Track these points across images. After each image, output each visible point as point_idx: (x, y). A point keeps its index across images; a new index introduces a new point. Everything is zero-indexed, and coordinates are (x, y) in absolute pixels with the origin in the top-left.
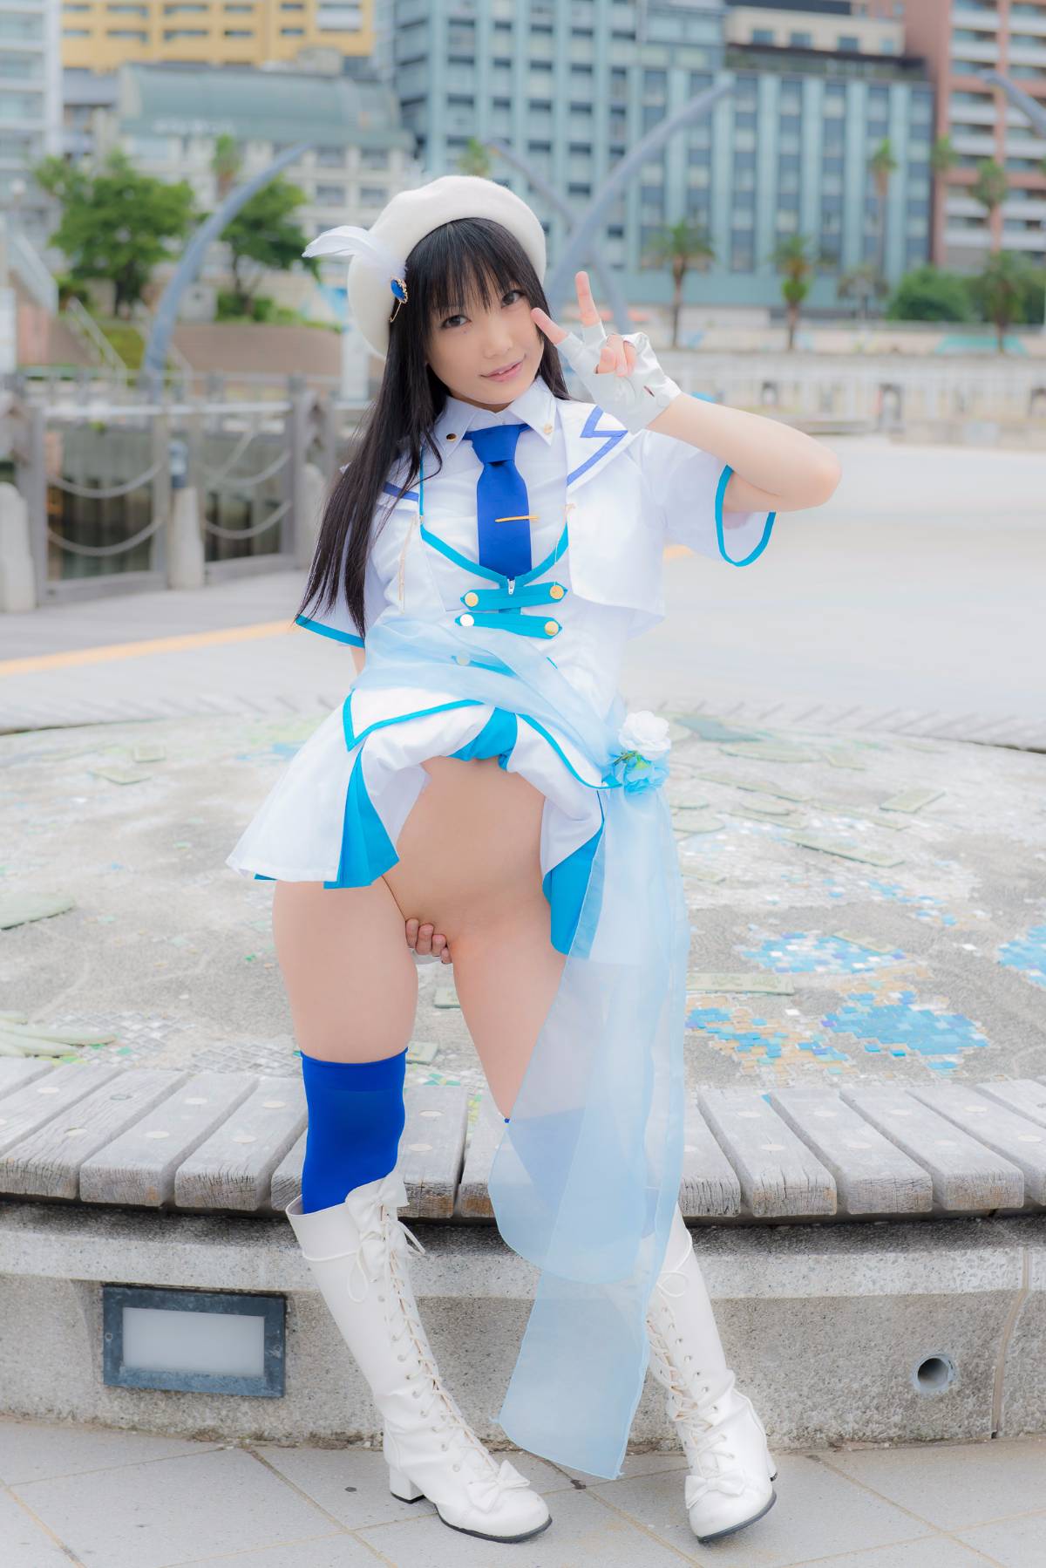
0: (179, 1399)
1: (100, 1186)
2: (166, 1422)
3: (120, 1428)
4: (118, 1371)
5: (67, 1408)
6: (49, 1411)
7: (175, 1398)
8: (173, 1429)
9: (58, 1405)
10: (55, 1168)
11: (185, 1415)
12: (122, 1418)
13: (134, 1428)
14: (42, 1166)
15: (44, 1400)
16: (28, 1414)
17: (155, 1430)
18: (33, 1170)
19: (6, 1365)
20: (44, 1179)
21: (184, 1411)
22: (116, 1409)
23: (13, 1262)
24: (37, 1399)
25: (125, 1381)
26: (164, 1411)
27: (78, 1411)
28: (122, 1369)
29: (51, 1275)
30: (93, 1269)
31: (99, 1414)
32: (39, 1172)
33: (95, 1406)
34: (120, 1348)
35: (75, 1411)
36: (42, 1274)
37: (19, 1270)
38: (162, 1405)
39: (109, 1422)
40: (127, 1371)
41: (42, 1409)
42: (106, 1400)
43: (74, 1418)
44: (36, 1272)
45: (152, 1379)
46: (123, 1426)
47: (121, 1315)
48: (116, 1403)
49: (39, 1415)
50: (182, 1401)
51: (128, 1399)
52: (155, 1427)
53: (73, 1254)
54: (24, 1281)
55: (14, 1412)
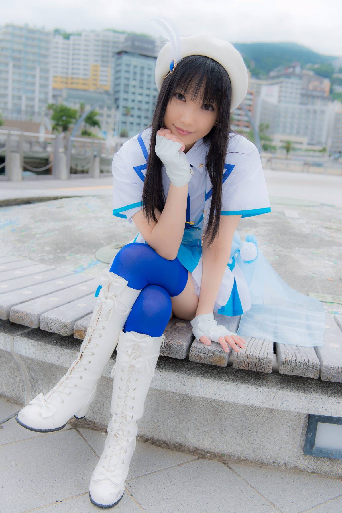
0: (336, 461)
1: (333, 374)
2: (329, 470)
3: (307, 472)
4: (312, 449)
5: (283, 462)
6: (275, 462)
7: (334, 461)
8: (332, 474)
9: (279, 460)
10: (310, 365)
11: (338, 468)
12: (308, 468)
13: (313, 472)
14: (303, 363)
15: (272, 457)
16: (264, 463)
17: (323, 473)
18: (299, 365)
19: (257, 442)
20: (304, 369)
21: (337, 466)
22: (306, 463)
23: (280, 404)
24: (269, 457)
25: (315, 454)
26: (328, 466)
27: (288, 463)
28: (314, 448)
29: (298, 411)
30: (320, 410)
31: (298, 465)
32: (302, 366)
33: (296, 462)
34: (314, 439)
35: (286, 463)
36: (294, 411)
37: (282, 408)
38: (328, 463)
39: (302, 469)
40: (316, 449)
41: (271, 461)
42: (302, 460)
43: (285, 466)
44: (291, 409)
45: (327, 453)
46: (309, 471)
47: (317, 425)
48: (306, 461)
49: (269, 464)
50: (337, 462)
51: (312, 460)
52: (323, 472)
53: (311, 403)
54: (281, 412)
55: (257, 461)
